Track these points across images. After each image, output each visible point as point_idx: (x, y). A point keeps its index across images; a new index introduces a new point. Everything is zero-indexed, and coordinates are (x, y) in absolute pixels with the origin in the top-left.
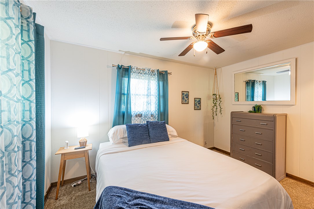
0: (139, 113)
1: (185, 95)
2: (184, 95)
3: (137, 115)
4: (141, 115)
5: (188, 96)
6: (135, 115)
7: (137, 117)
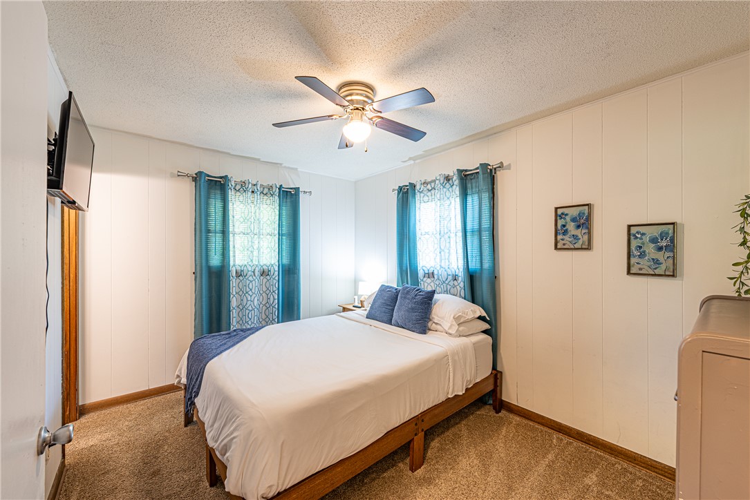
0: (432, 269)
1: (574, 220)
2: (568, 218)
3: (428, 274)
4: (433, 273)
5: (589, 218)
6: (425, 274)
7: (429, 277)
